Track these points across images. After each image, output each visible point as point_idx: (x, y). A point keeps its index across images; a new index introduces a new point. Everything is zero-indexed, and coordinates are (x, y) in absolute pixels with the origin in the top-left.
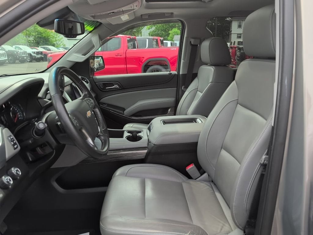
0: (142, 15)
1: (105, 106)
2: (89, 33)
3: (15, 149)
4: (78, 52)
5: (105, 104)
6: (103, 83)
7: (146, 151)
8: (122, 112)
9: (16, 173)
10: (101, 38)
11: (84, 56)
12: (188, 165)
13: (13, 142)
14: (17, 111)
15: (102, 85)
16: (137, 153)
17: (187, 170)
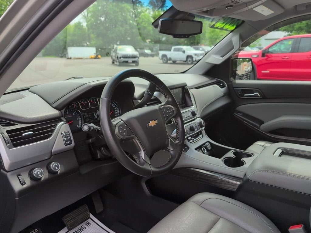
0: (296, 6)
1: (240, 115)
2: (230, 33)
3: (66, 145)
4: (217, 53)
5: (240, 112)
6: (242, 90)
7: (239, 183)
8: (258, 125)
9: (53, 168)
10: (242, 38)
11: (222, 58)
12: (296, 224)
13: (67, 137)
14: (115, 108)
15: (240, 91)
16: (227, 182)
17: (289, 230)
